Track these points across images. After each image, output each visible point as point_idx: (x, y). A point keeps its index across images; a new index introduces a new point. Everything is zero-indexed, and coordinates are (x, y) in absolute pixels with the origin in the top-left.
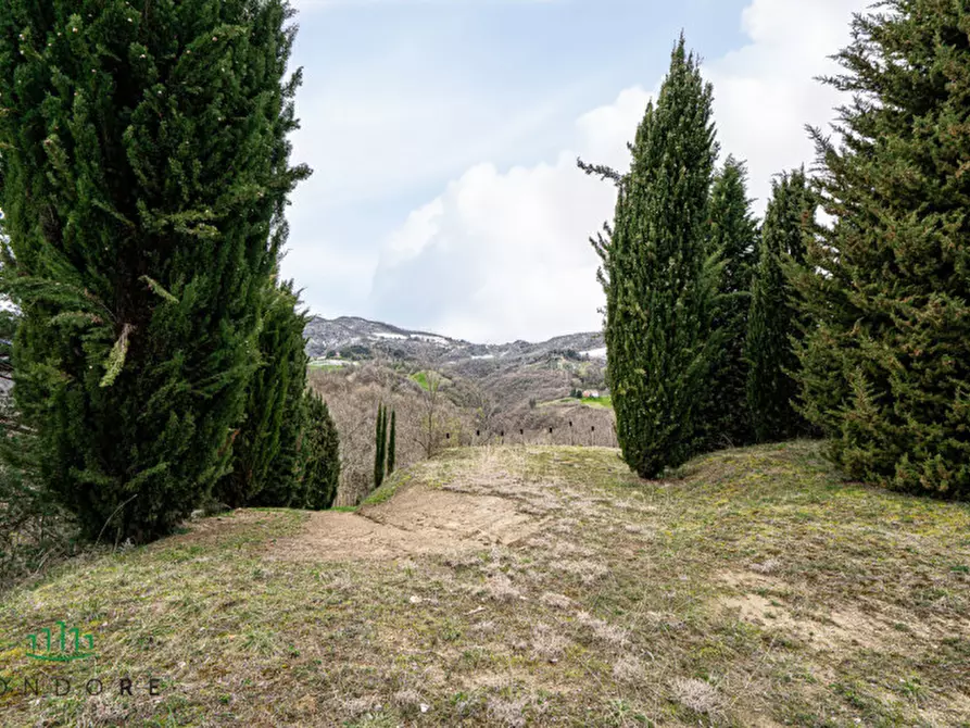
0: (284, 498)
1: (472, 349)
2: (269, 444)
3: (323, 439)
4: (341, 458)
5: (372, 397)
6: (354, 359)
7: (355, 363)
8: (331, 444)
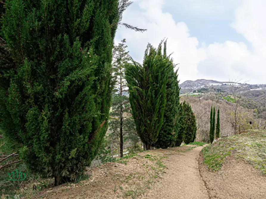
0: (169, 144)
1: (251, 86)
2: (159, 123)
3: (190, 118)
4: (197, 125)
5: (209, 104)
6: (202, 92)
7: (203, 94)
8: (192, 120)
